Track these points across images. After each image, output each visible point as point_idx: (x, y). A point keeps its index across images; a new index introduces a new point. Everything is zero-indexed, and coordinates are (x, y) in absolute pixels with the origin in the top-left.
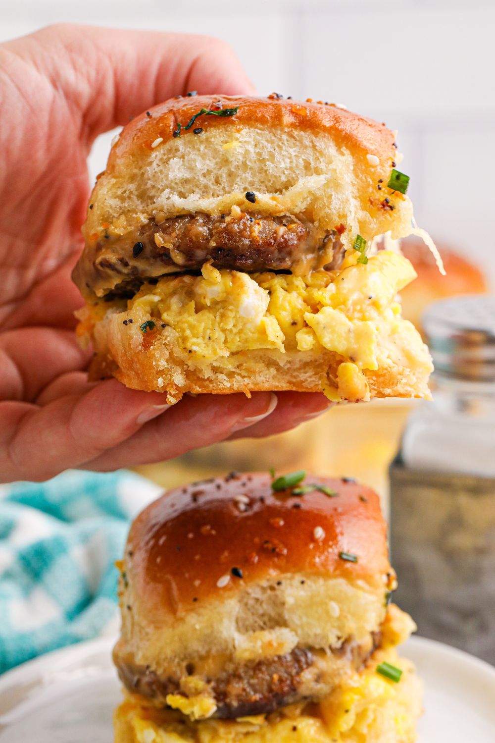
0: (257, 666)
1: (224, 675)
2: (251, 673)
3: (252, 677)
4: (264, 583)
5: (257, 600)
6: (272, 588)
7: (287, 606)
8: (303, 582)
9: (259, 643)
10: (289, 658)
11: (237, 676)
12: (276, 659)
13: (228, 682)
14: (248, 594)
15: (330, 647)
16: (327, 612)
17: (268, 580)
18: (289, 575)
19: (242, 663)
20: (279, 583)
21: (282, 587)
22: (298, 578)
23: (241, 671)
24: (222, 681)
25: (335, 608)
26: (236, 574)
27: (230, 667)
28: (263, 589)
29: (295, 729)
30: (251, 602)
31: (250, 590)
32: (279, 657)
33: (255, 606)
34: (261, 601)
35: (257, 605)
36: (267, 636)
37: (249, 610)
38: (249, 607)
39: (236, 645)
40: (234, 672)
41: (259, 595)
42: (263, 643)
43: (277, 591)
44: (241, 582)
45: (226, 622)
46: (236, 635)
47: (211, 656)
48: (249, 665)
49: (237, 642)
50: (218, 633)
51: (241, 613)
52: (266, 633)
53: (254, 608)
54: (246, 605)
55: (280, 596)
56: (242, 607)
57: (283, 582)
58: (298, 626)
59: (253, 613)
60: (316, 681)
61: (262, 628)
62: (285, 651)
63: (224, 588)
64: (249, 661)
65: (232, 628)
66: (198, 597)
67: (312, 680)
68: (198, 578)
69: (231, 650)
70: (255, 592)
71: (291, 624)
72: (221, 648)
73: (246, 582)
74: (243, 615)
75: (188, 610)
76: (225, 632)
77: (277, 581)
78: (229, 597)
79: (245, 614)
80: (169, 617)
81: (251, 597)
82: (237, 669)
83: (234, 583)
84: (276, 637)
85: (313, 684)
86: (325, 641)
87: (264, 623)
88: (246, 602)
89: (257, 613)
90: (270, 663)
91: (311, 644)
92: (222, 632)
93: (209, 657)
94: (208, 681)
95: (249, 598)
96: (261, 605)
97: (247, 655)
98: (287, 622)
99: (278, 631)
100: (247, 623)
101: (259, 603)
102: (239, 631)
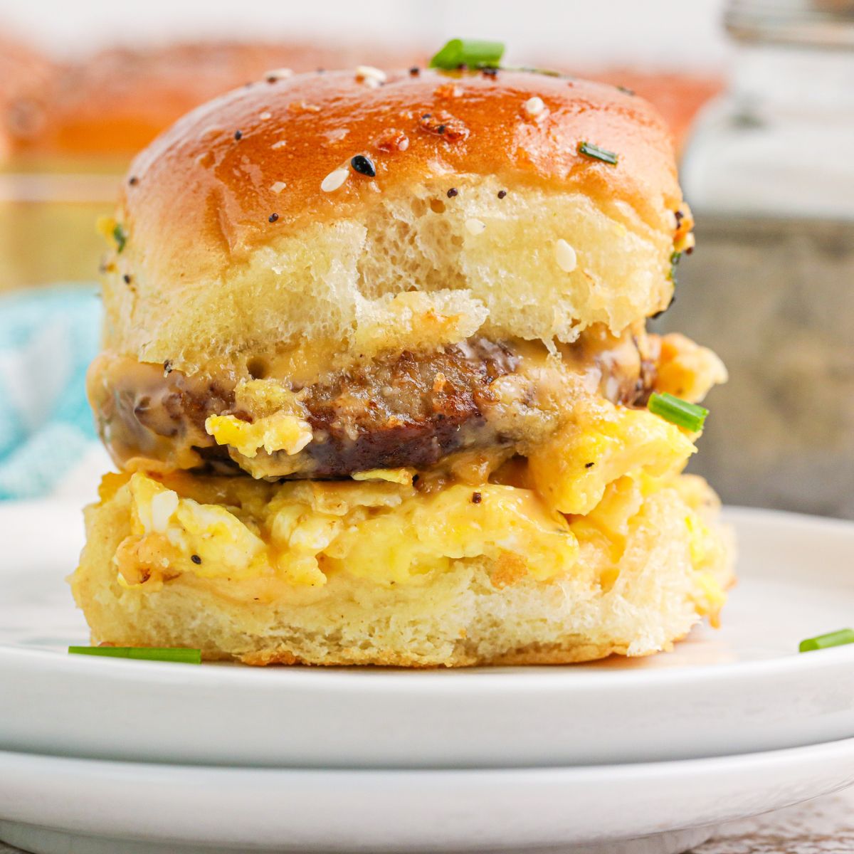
0: (400, 362)
1: (329, 378)
2: (387, 374)
4: (421, 193)
5: (404, 228)
6: (437, 205)
7: (467, 244)
8: (501, 195)
9: (406, 315)
10: (467, 350)
12: (441, 350)
14: (386, 215)
15: (556, 340)
16: (551, 263)
17: (429, 186)
18: (473, 176)
19: (369, 355)
20: (452, 194)
21: (458, 201)
22: (493, 184)
23: (366, 370)
25: (568, 255)
26: (362, 168)
27: (344, 363)
28: (418, 207)
29: (476, 498)
30: (391, 233)
31: (390, 206)
32: (449, 349)
33: (400, 244)
34: (411, 233)
35: (403, 241)
36: (423, 301)
37: (386, 252)
38: (386, 244)
39: (358, 314)
40: (352, 372)
41: (408, 217)
42: (414, 314)
43: (447, 210)
44: (373, 185)
45: (337, 266)
46: (358, 297)
47: (303, 344)
48: (383, 359)
49: (358, 309)
50: (319, 293)
51: (369, 256)
52: (421, 295)
53: (397, 246)
54: (380, 240)
55: (452, 223)
56: (371, 243)
57: (461, 191)
58: (489, 288)
59: (393, 259)
60: (525, 402)
61: (413, 289)
62: (459, 335)
63: (335, 194)
64: (385, 350)
65: (349, 281)
66: (280, 214)
67: (517, 399)
68: (280, 177)
69: (346, 331)
70: (401, 212)
71: (475, 284)
72: (324, 327)
73: (381, 187)
74: (374, 261)
75: (257, 242)
76: (334, 289)
77: (447, 188)
78: (345, 215)
79: (377, 260)
80: (216, 257)
81: (392, 221)
82: (358, 365)
83: (358, 186)
84: (442, 304)
85: (518, 407)
86: (544, 325)
87: (417, 281)
88: (380, 233)
89: (402, 258)
90: (429, 359)
91: (515, 331)
92: (328, 289)
93: (297, 346)
94: (296, 390)
95: (387, 224)
96: (412, 241)
97: (380, 335)
98: (467, 280)
99: (446, 295)
100: (381, 280)
101: (407, 238)
102: (364, 295)
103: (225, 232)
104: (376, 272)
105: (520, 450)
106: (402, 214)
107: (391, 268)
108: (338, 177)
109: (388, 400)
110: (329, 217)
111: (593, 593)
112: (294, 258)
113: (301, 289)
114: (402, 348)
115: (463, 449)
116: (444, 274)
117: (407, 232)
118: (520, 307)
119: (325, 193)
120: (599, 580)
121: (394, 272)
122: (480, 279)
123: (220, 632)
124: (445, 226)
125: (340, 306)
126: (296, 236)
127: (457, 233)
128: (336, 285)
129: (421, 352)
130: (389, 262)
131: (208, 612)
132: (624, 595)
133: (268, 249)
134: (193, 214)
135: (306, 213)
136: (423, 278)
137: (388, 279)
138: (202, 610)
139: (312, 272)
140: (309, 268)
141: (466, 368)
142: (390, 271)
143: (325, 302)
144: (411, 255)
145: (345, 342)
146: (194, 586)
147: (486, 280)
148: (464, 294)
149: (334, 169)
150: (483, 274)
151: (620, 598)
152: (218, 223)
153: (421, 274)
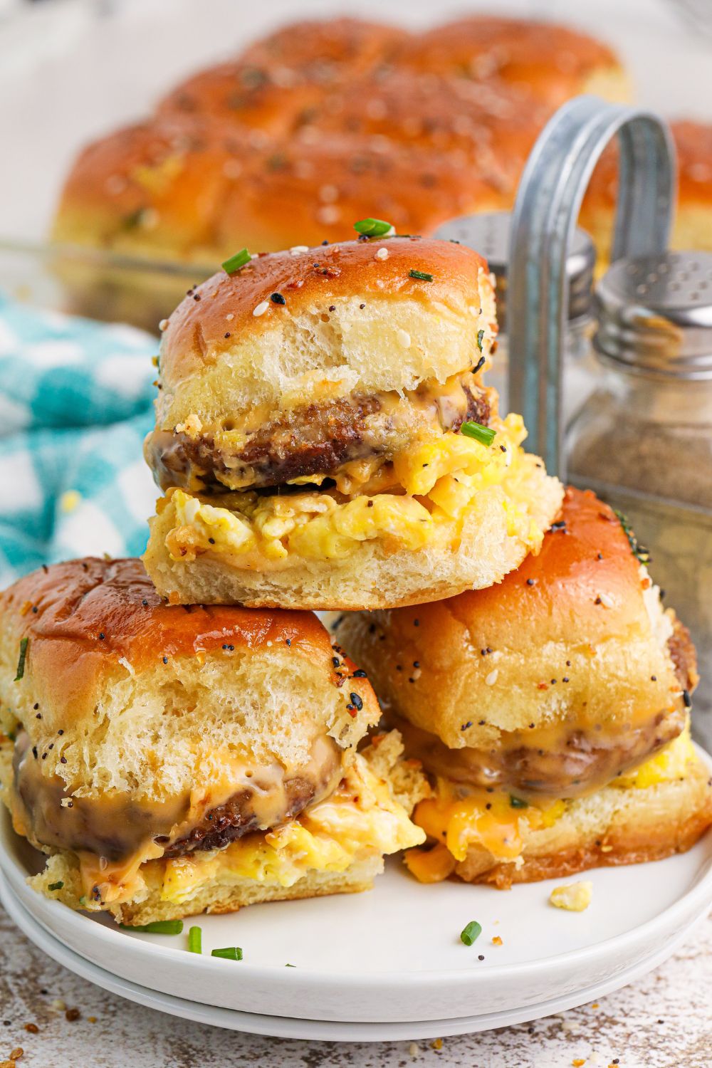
0: (309, 412)
1: (268, 426)
2: (301, 420)
3: (303, 425)
4: (315, 311)
5: (307, 332)
6: (325, 318)
7: (344, 338)
8: (362, 307)
9: (310, 385)
10: (351, 402)
11: (285, 425)
12: (333, 402)
13: (272, 431)
14: (294, 326)
15: (404, 390)
16: (397, 345)
17: (319, 307)
18: (344, 298)
19: (291, 409)
20: (332, 309)
21: (336, 313)
22: (357, 301)
23: (291, 418)
24: (266, 431)
25: (406, 338)
26: (277, 300)
27: (276, 417)
28: (314, 319)
29: (370, 504)
30: (299, 337)
31: (296, 321)
32: (338, 402)
33: (306, 343)
34: (312, 336)
35: (307, 341)
36: (320, 375)
37: (298, 349)
38: (297, 344)
39: (281, 386)
40: (281, 421)
41: (308, 325)
42: (314, 382)
43: (330, 320)
44: (285, 310)
45: (267, 358)
46: (281, 376)
47: (253, 408)
48: (299, 411)
49: (281, 383)
50: (259, 377)
51: (287, 352)
52: (320, 371)
53: (304, 345)
54: (294, 341)
55: (334, 327)
56: (288, 343)
57: (337, 306)
58: (361, 363)
59: (303, 352)
60: (387, 428)
61: (317, 368)
62: (344, 392)
63: (262, 317)
64: (300, 405)
65: (275, 368)
66: (231, 333)
67: (380, 426)
68: (231, 311)
69: (277, 397)
70: (304, 323)
71: (352, 362)
72: (264, 397)
73: (290, 310)
74: (291, 355)
75: (220, 349)
76: (267, 373)
77: (328, 306)
78: (268, 329)
79: (293, 354)
80: (198, 362)
81: (299, 330)
82: (284, 416)
83: (276, 312)
84: (332, 375)
85: (382, 432)
86: (396, 382)
87: (319, 364)
88: (293, 337)
89: (308, 351)
90: (326, 409)
91: (380, 388)
92: (263, 374)
93: (250, 409)
94: (248, 434)
95: (296, 331)
96: (312, 341)
97: (296, 396)
98: (347, 360)
99: (335, 369)
100: (297, 365)
101: (309, 339)
102: (287, 375)
103: (202, 348)
104: (294, 361)
105: (389, 457)
106: (304, 324)
107: (301, 358)
108: (264, 307)
109: (303, 433)
110: (260, 332)
111: (447, 556)
112: (241, 357)
113: (248, 375)
114: (309, 403)
115: (351, 459)
116: (335, 358)
117: (309, 336)
118: (379, 372)
119: (256, 317)
120: (450, 547)
121: (304, 360)
122: (355, 359)
123: (232, 587)
124: (332, 329)
125: (272, 383)
126: (241, 344)
127: (337, 333)
128: (268, 370)
129: (321, 405)
130: (300, 354)
131: (224, 575)
132: (466, 555)
133: (225, 354)
134: (185, 340)
135: (245, 329)
136: (322, 362)
137: (300, 364)
138: (221, 574)
139: (253, 365)
140: (251, 362)
141: (349, 410)
142: (302, 359)
143: (262, 381)
144: (313, 349)
145: (277, 404)
146: (215, 560)
147: (358, 358)
148: (344, 368)
149: (260, 302)
150: (356, 355)
151: (463, 556)
152: (199, 344)
153: (321, 360)
